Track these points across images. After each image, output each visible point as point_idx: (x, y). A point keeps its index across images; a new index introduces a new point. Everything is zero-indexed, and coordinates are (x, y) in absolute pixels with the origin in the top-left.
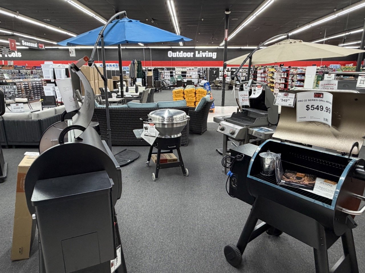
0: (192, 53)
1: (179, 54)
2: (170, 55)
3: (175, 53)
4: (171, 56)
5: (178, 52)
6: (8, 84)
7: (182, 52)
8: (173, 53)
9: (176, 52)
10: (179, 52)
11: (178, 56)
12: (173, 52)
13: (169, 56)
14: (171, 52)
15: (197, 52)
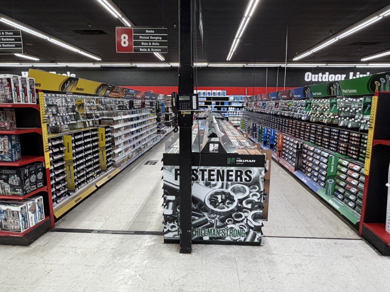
0: (342, 75)
1: (322, 77)
2: (308, 78)
3: (317, 76)
4: (309, 80)
5: (320, 74)
6: (229, 160)
7: (327, 73)
8: (313, 76)
9: (318, 74)
10: (323, 74)
11: (320, 80)
12: (313, 74)
13: (306, 79)
14: (310, 74)
15: (351, 74)
